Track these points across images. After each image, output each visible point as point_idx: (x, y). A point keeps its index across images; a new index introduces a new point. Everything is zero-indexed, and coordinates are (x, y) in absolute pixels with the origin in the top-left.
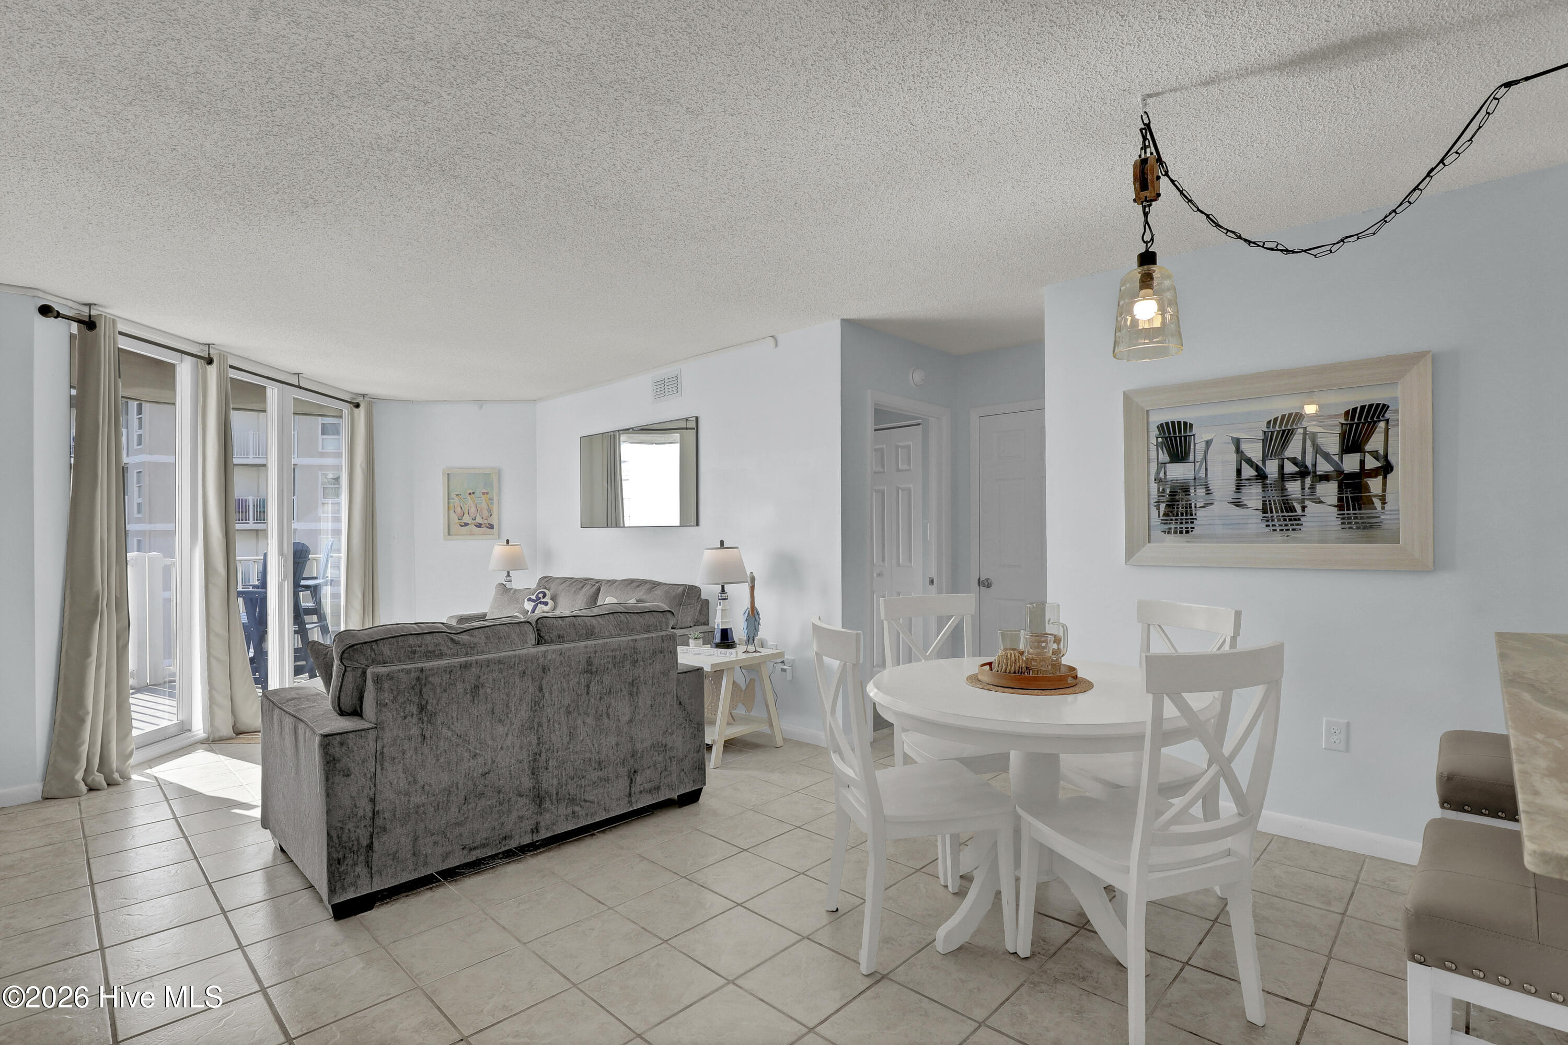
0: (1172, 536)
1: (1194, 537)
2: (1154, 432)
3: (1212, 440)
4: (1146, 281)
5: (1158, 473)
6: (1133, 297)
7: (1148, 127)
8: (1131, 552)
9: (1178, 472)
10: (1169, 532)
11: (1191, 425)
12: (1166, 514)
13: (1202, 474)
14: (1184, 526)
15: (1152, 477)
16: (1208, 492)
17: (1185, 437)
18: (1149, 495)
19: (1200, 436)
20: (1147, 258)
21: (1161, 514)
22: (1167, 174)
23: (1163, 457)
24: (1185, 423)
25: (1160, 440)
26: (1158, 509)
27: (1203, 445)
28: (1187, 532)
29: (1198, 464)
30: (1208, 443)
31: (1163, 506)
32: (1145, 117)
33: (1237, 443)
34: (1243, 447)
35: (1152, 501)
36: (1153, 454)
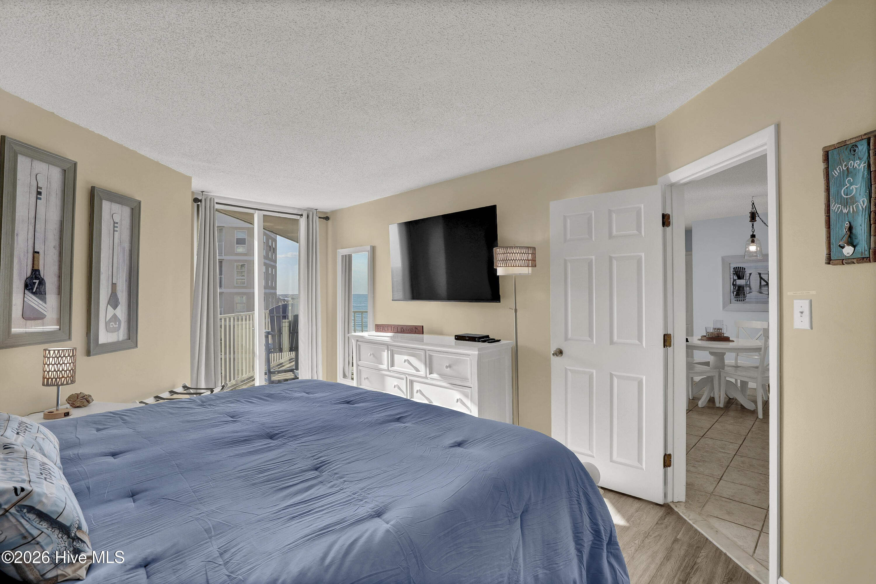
0: (738, 301)
1: (746, 302)
2: (732, 270)
3: (751, 273)
4: (753, 241)
5: (733, 282)
6: (749, 245)
7: (753, 204)
8: (724, 307)
9: (740, 282)
10: (737, 301)
11: (745, 268)
12: (736, 295)
13: (748, 283)
14: (742, 299)
15: (732, 284)
16: (750, 289)
17: (744, 272)
18: (730, 289)
19: (748, 272)
20: (753, 236)
21: (735, 295)
22: (759, 216)
23: (736, 278)
24: (743, 268)
25: (734, 272)
26: (733, 293)
27: (749, 275)
28: (743, 301)
29: (747, 280)
30: (750, 274)
31: (735, 293)
32: (752, 201)
33: (760, 274)
34: (762, 276)
35: (731, 291)
36: (732, 277)
